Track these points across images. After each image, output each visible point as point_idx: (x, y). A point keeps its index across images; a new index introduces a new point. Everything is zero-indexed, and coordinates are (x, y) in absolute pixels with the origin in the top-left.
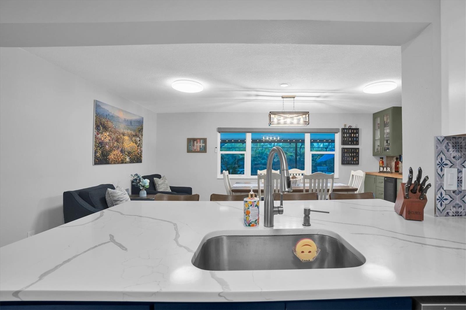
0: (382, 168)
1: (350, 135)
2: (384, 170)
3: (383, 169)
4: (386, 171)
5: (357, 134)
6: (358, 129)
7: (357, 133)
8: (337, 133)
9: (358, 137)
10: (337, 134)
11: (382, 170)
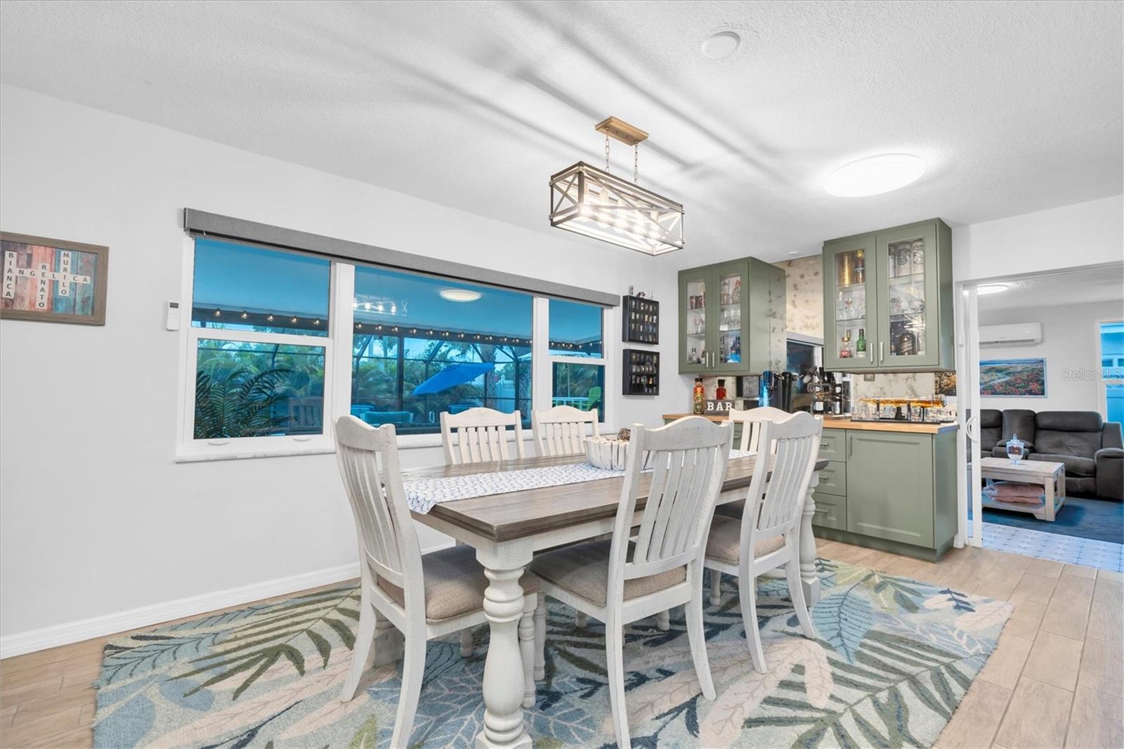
0: (713, 404)
1: (642, 317)
2: (717, 409)
3: (715, 408)
4: (722, 409)
5: (655, 317)
6: (656, 304)
7: (656, 313)
8: (611, 306)
9: (656, 325)
10: (610, 310)
11: (713, 408)
